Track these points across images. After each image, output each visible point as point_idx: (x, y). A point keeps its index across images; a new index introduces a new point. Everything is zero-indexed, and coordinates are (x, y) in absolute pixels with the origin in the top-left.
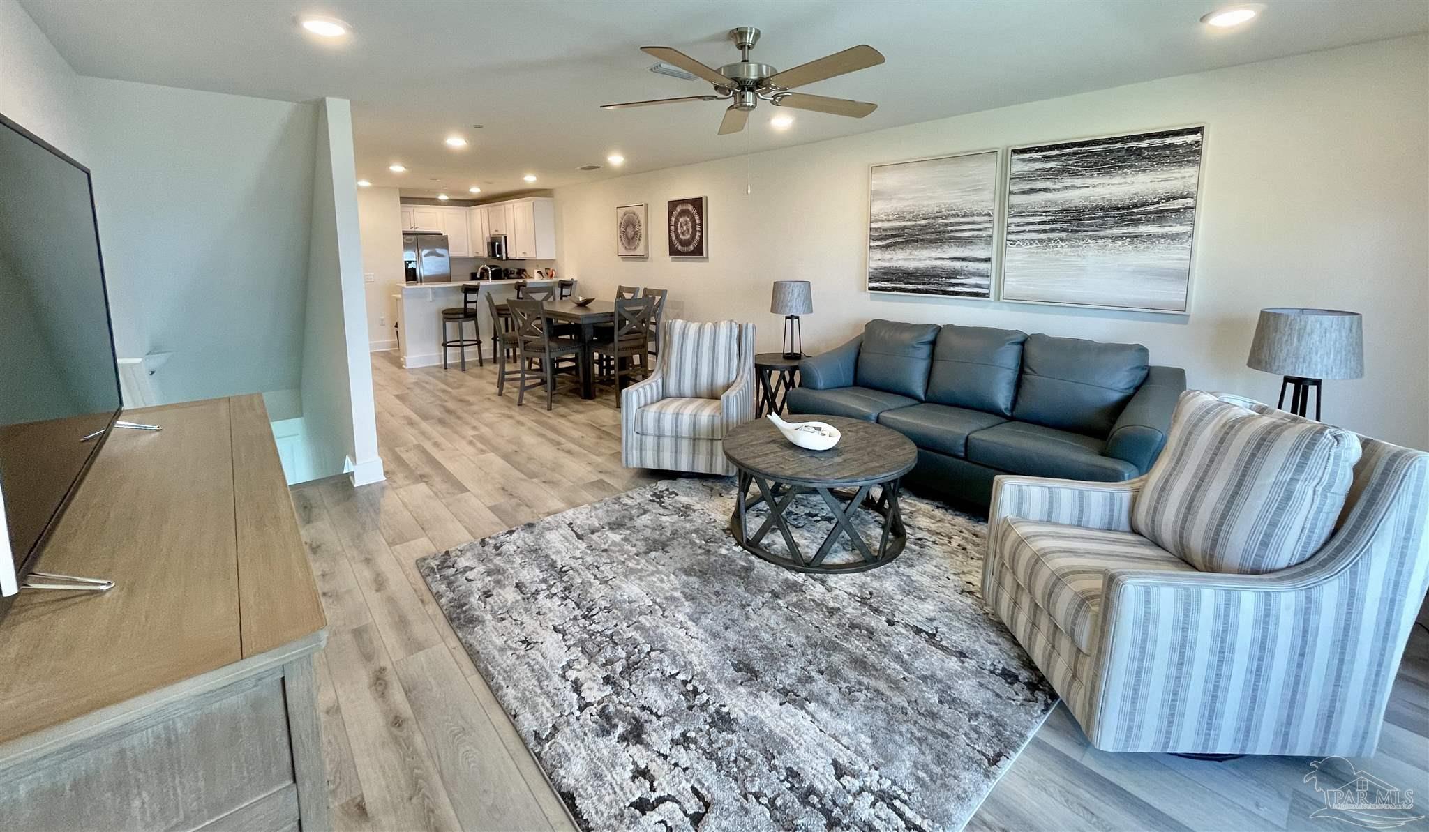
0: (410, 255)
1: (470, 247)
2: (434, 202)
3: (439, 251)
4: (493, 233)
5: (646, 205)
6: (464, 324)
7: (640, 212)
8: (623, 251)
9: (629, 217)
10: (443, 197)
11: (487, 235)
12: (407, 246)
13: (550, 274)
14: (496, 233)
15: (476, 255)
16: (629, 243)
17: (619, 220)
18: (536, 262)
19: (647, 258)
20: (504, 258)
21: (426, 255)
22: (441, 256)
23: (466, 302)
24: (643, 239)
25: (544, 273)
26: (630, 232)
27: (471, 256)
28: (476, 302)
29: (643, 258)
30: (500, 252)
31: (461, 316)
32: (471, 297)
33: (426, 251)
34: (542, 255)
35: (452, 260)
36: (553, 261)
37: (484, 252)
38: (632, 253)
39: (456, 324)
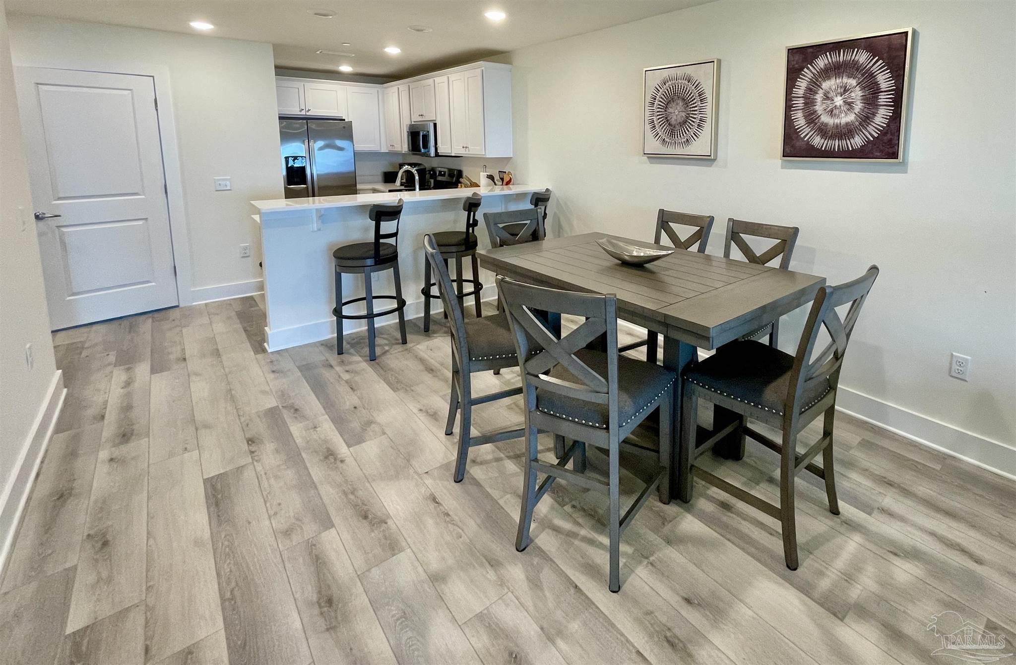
0: (296, 148)
1: (383, 139)
2: (333, 75)
3: (339, 143)
4: (416, 118)
5: (719, 61)
6: (374, 275)
7: (705, 77)
8: (654, 145)
9: (674, 86)
10: (346, 68)
11: (406, 122)
12: (286, 136)
13: (506, 179)
14: (420, 119)
15: (391, 149)
16: (672, 133)
17: (651, 91)
18: (484, 162)
19: (715, 160)
20: (433, 153)
21: (321, 149)
22: (341, 149)
23: (378, 236)
24: (707, 127)
25: (497, 178)
26: (677, 112)
27: (384, 150)
28: (395, 235)
29: (707, 160)
30: (426, 145)
31: (369, 262)
32: (387, 227)
33: (320, 143)
34: (493, 152)
35: (357, 155)
36: (509, 159)
37: (403, 146)
38: (679, 150)
39: (361, 276)
